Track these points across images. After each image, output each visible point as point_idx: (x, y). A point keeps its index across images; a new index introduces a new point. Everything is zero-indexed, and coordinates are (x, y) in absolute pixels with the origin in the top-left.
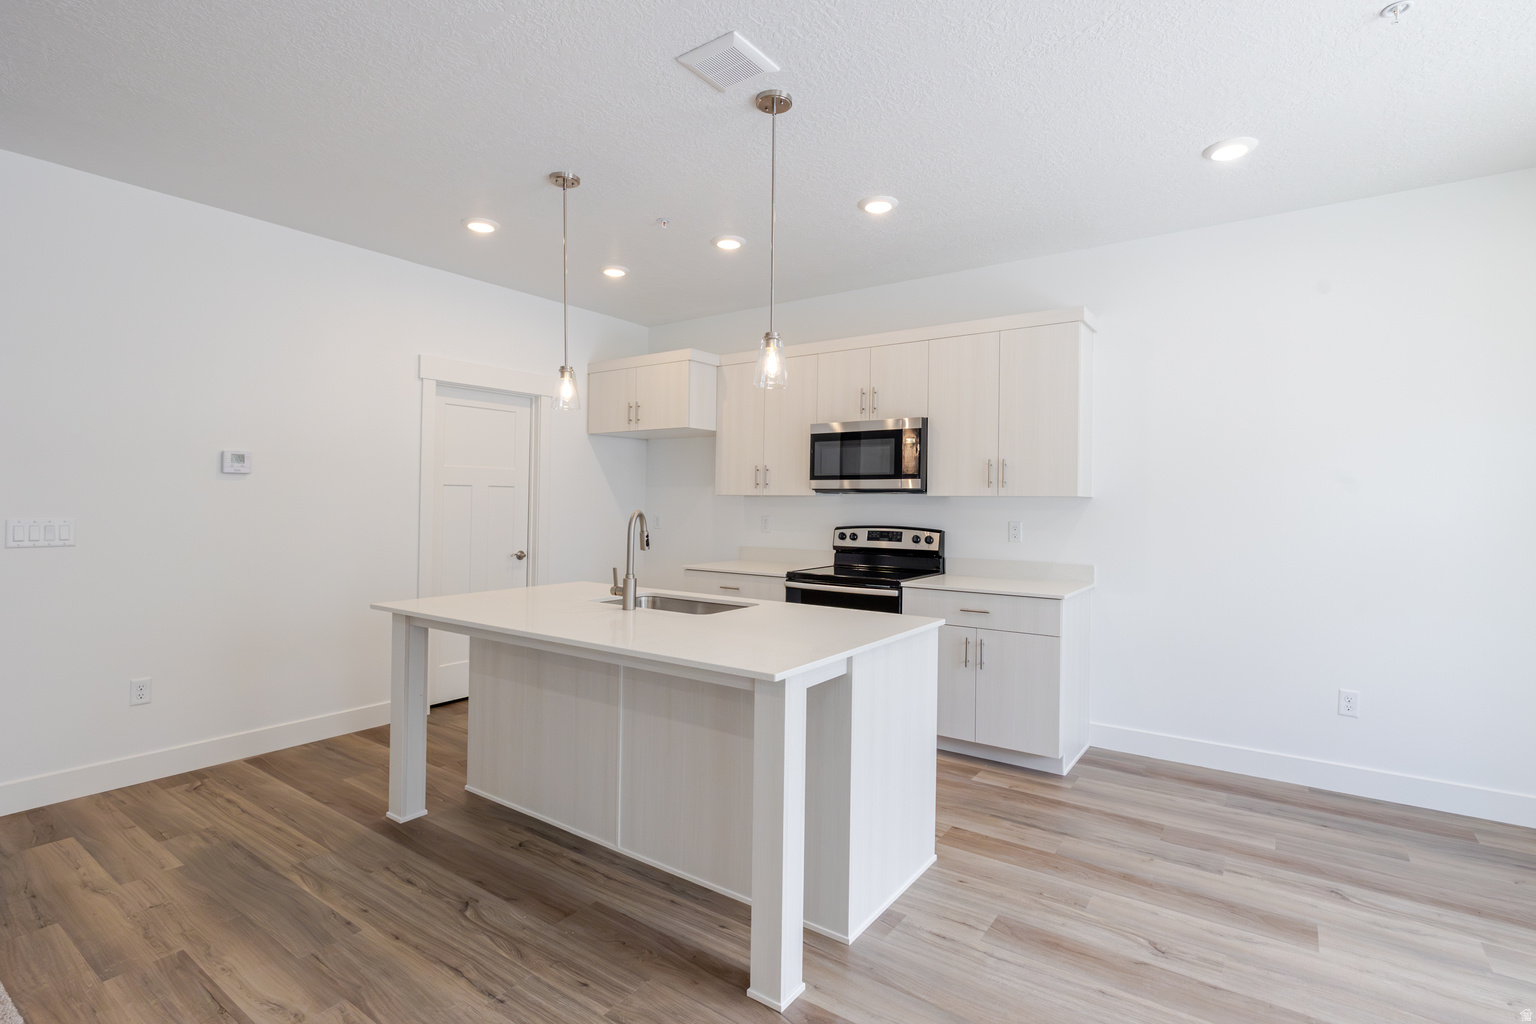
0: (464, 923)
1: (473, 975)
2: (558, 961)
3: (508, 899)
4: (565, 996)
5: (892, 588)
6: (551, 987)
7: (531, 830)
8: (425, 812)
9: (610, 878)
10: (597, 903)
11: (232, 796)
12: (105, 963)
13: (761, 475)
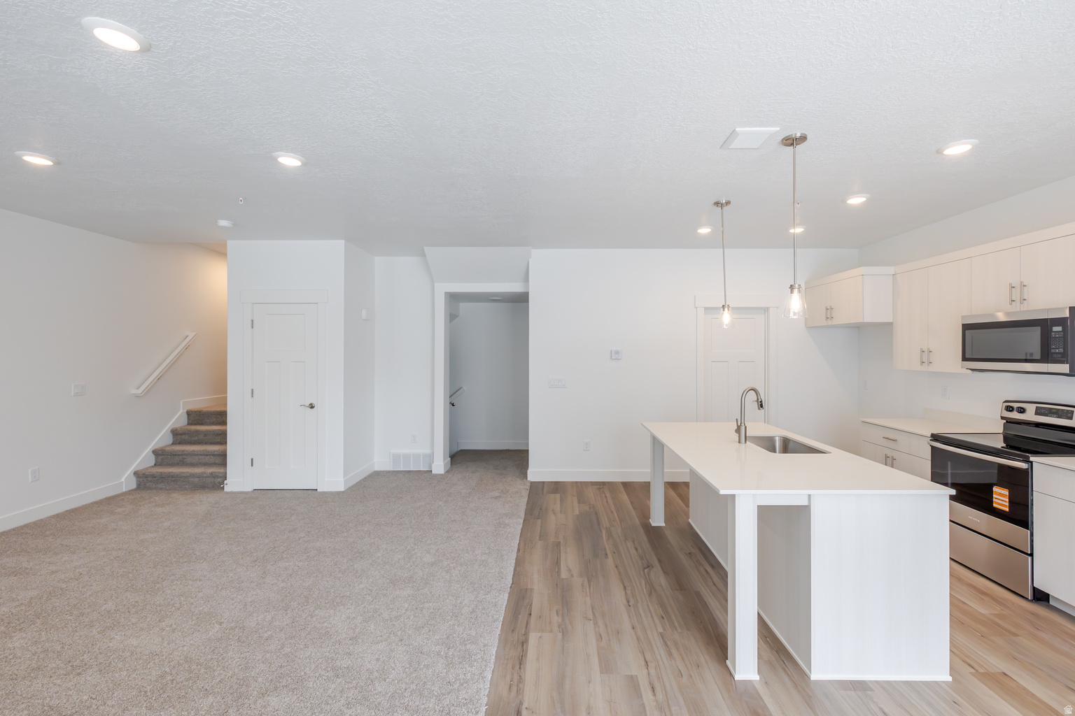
0: (642, 572)
1: (629, 592)
2: (662, 605)
3: (664, 572)
4: (652, 617)
5: (1023, 461)
6: (650, 611)
7: (700, 549)
8: (664, 525)
9: (715, 585)
10: (699, 592)
11: (608, 495)
12: (543, 536)
13: (926, 356)
